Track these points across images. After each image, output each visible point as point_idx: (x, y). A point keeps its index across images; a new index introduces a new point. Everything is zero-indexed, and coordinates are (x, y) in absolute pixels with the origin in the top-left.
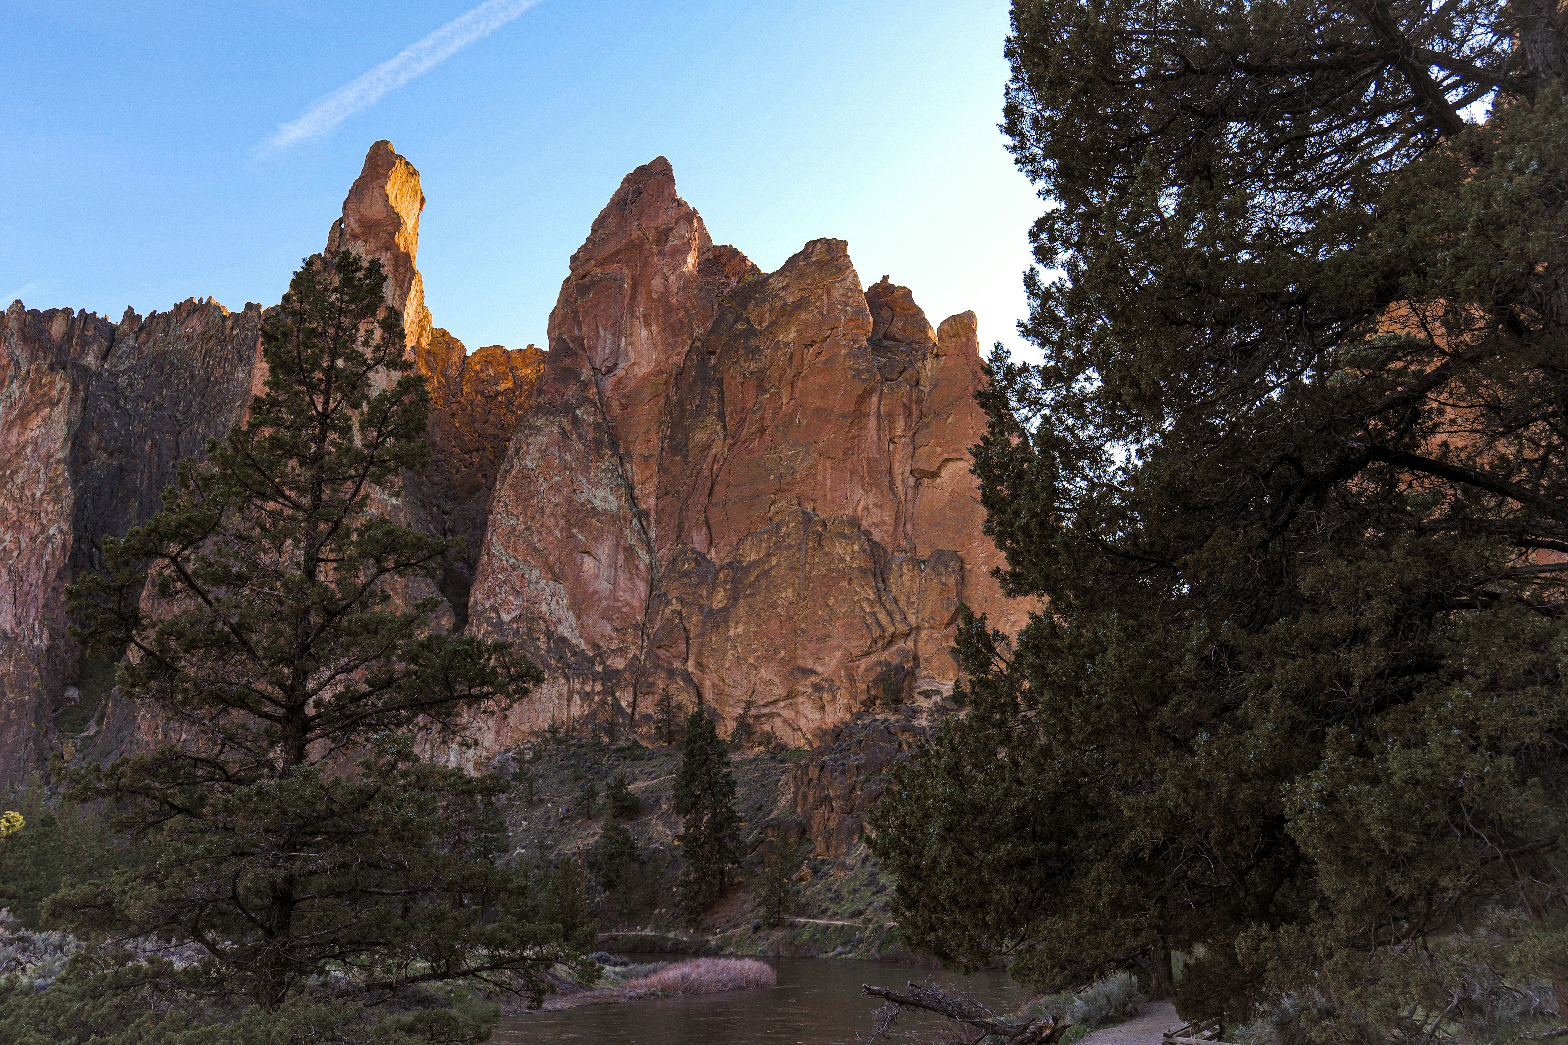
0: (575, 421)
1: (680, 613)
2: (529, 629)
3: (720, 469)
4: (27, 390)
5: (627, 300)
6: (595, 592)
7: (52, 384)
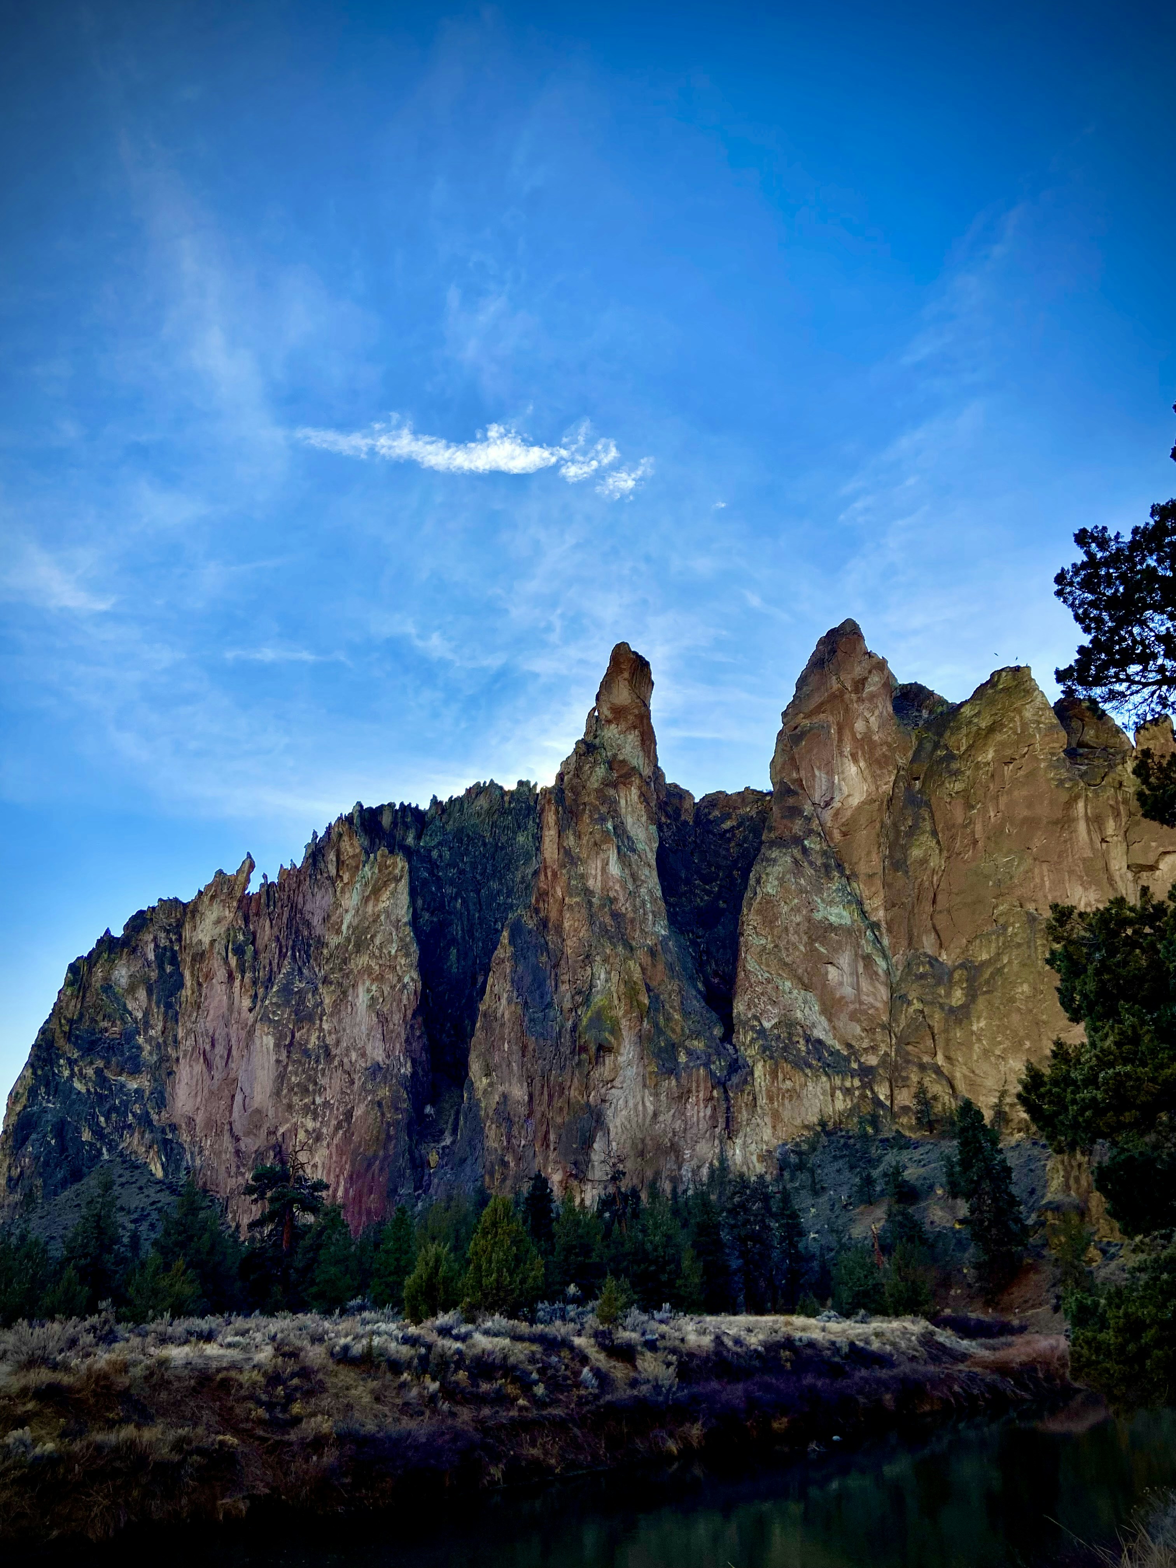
0: (805, 851)
1: (922, 1012)
2: (789, 1034)
3: (940, 880)
4: (376, 871)
5: (835, 743)
6: (842, 998)
7: (395, 865)
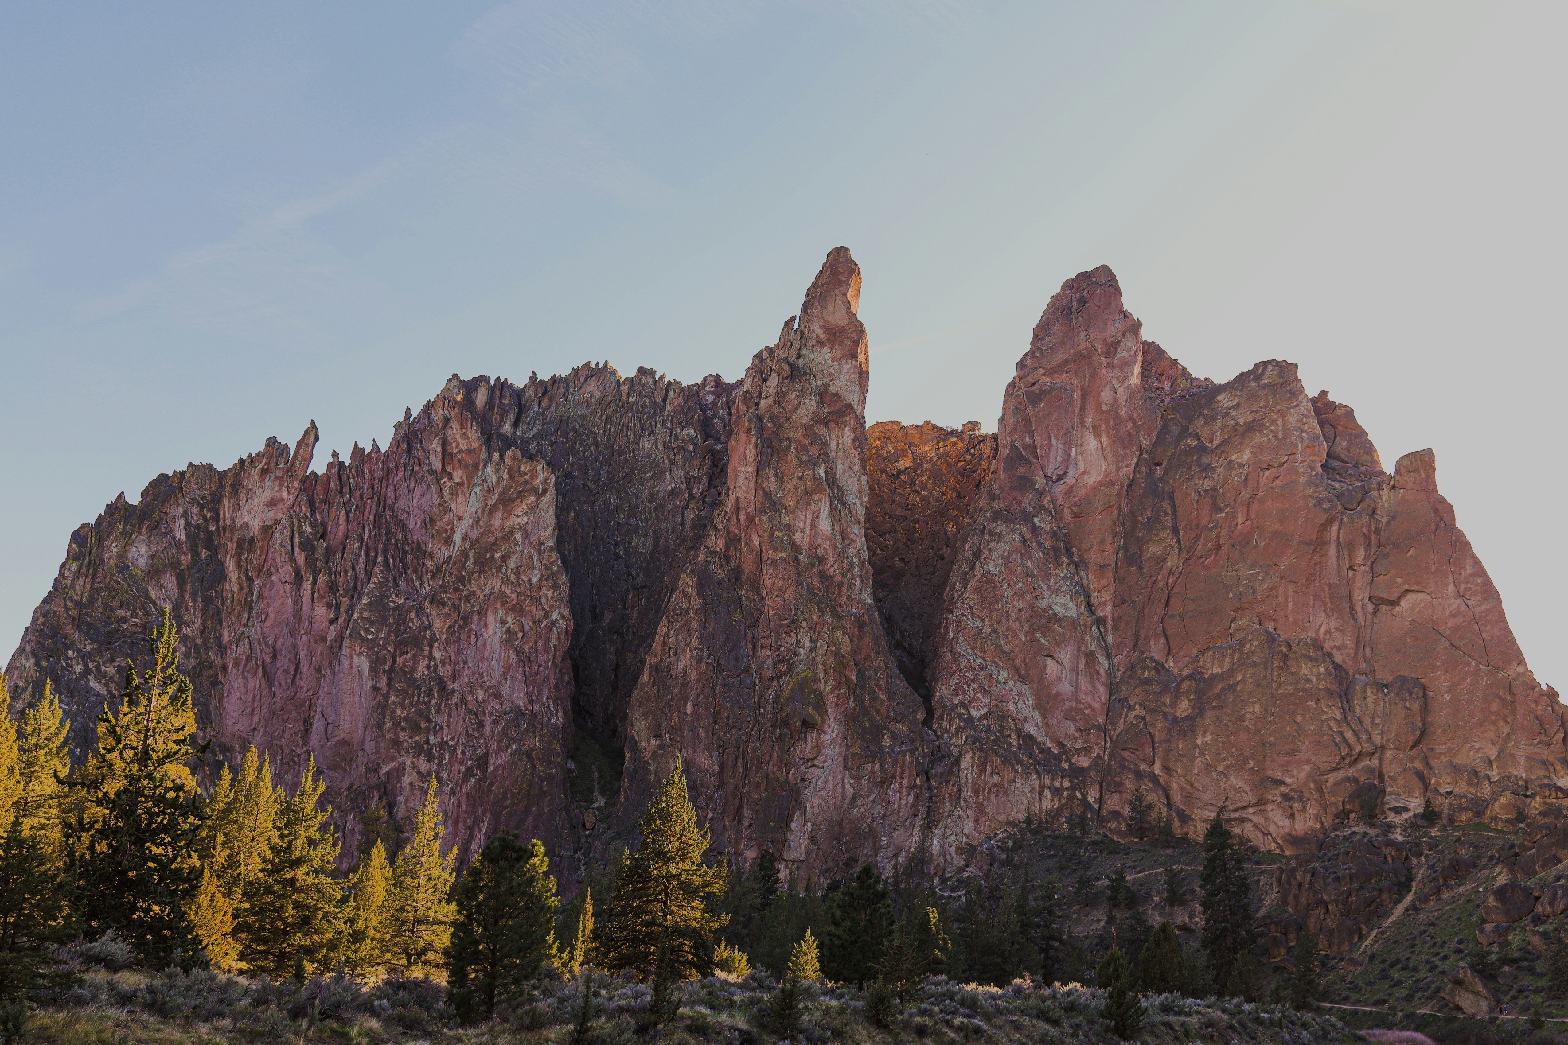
0: (1034, 529)
1: (1144, 718)
2: (1001, 726)
3: (1175, 582)
5: (1077, 411)
6: (1058, 694)
7: (534, 474)
